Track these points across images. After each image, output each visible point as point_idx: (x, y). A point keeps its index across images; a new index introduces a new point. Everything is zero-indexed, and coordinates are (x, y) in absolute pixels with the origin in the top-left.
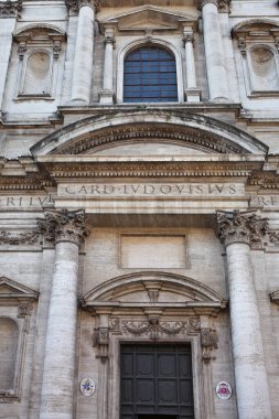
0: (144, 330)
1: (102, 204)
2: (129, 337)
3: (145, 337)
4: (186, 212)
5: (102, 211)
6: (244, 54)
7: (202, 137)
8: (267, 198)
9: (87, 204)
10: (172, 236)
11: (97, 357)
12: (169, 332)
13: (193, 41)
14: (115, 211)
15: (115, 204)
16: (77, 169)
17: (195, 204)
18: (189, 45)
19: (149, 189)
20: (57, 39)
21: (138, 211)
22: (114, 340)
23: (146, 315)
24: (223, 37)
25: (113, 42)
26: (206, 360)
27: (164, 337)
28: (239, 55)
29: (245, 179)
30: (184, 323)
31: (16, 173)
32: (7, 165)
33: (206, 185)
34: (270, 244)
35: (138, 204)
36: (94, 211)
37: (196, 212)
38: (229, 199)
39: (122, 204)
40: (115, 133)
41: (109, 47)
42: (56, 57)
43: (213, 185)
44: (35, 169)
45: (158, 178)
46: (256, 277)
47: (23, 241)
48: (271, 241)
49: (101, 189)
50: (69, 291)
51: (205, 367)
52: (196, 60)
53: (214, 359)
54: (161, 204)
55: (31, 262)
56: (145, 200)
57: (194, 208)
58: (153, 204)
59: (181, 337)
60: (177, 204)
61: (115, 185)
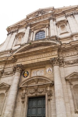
0: (34, 93)
1: (26, 62)
2: (30, 95)
3: (34, 95)
4: (44, 60)
5: (26, 64)
6: (59, 27)
7: (47, 44)
8: (64, 54)
9: (23, 63)
10: (43, 68)
11: (22, 102)
12: (40, 93)
13: (48, 28)
14: (28, 63)
15: (28, 62)
16: (21, 56)
17: (46, 58)
18: (47, 28)
19: (36, 57)
20: (23, 34)
21: (33, 62)
22: (26, 96)
23: (34, 88)
24: (54, 25)
25: (33, 32)
26: (49, 100)
27: (38, 94)
28: (58, 28)
29: (57, 50)
30: (44, 89)
31: (10, 59)
32: (9, 58)
33: (48, 54)
34: (65, 65)
35: (33, 61)
36: (24, 64)
37: (46, 60)
38: (53, 56)
39: (30, 61)
40: (30, 47)
41: (32, 33)
42: (23, 37)
43: (50, 53)
44: (13, 58)
45: (37, 54)
46: (61, 74)
47: (10, 74)
48: (66, 64)
49: (26, 59)
50: (16, 84)
51: (49, 102)
52: (49, 31)
53: (51, 99)
54: (38, 60)
55: (11, 78)
56: (35, 59)
57: (45, 59)
58: (36, 60)
59: (43, 94)
60: (41, 59)
61: (29, 58)
